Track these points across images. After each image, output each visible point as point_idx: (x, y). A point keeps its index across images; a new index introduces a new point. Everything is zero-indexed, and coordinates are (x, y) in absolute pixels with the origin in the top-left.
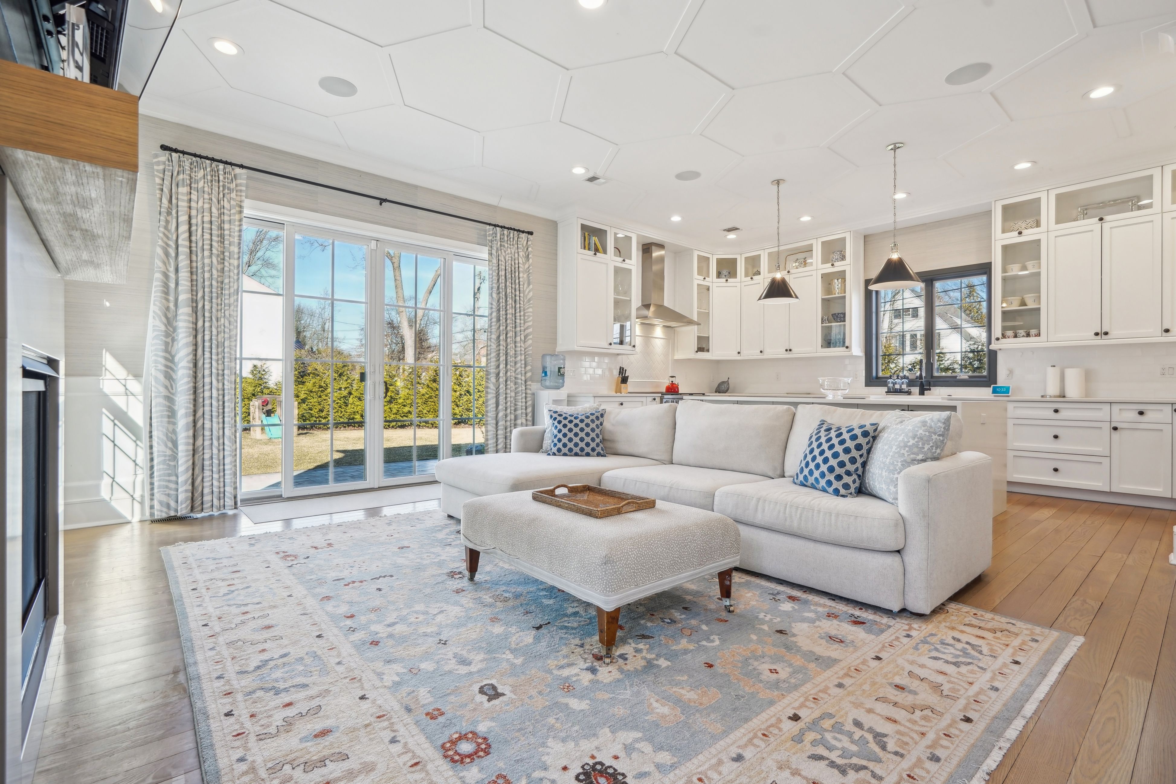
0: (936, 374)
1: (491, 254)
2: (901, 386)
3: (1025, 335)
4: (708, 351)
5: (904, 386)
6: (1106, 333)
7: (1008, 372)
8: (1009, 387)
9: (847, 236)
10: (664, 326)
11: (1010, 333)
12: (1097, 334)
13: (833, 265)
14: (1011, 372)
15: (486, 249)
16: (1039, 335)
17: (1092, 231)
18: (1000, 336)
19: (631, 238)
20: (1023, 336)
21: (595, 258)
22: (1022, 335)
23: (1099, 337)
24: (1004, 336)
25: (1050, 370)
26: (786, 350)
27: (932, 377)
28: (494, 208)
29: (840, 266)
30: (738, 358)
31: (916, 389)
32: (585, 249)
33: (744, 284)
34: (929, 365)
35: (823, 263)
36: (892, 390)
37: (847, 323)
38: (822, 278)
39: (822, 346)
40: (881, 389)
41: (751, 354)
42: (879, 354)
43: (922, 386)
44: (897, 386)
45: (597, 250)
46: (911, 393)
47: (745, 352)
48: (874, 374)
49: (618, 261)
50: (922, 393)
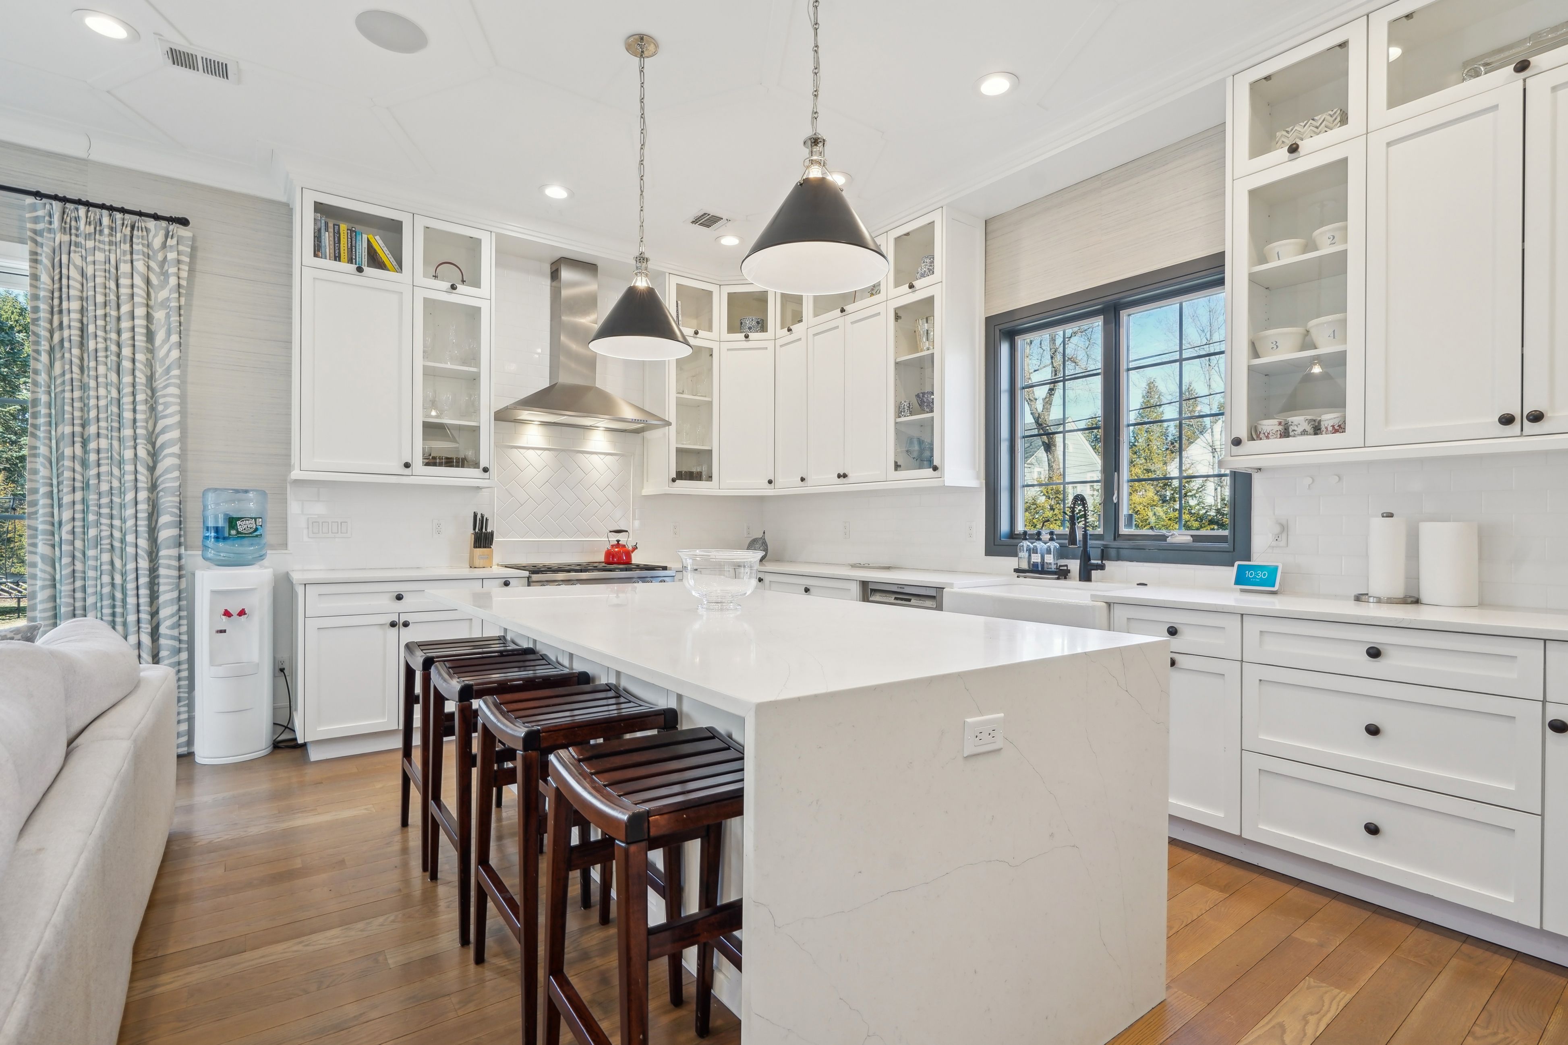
0: (1124, 530)
1: (34, 260)
2: (1043, 558)
3: (1309, 428)
5: (1049, 559)
6: (1537, 417)
7: (1277, 529)
8: (1276, 568)
9: (936, 217)
10: (545, 424)
11: (1270, 425)
12: (1507, 420)
13: (911, 286)
14: (1284, 528)
15: (25, 250)
16: (1340, 429)
17: (1495, 107)
18: (1243, 434)
19: (478, 242)
20: (1304, 433)
21: (358, 279)
22: (1299, 430)
23: (1515, 428)
24: (1255, 434)
25: (1378, 524)
26: (839, 476)
27: (1117, 536)
28: (82, 163)
29: (925, 287)
30: (769, 491)
31: (1074, 565)
32: (337, 258)
33: (779, 342)
34: (1110, 508)
35: (897, 284)
36: (1025, 565)
37: (936, 414)
38: (897, 317)
39: (897, 467)
40: (1011, 563)
41: (788, 484)
42: (1019, 483)
43: (1085, 558)
44: (1036, 558)
45: (375, 261)
46: (1062, 574)
47: (780, 481)
48: (1004, 527)
49: (439, 290)
50: (1085, 576)
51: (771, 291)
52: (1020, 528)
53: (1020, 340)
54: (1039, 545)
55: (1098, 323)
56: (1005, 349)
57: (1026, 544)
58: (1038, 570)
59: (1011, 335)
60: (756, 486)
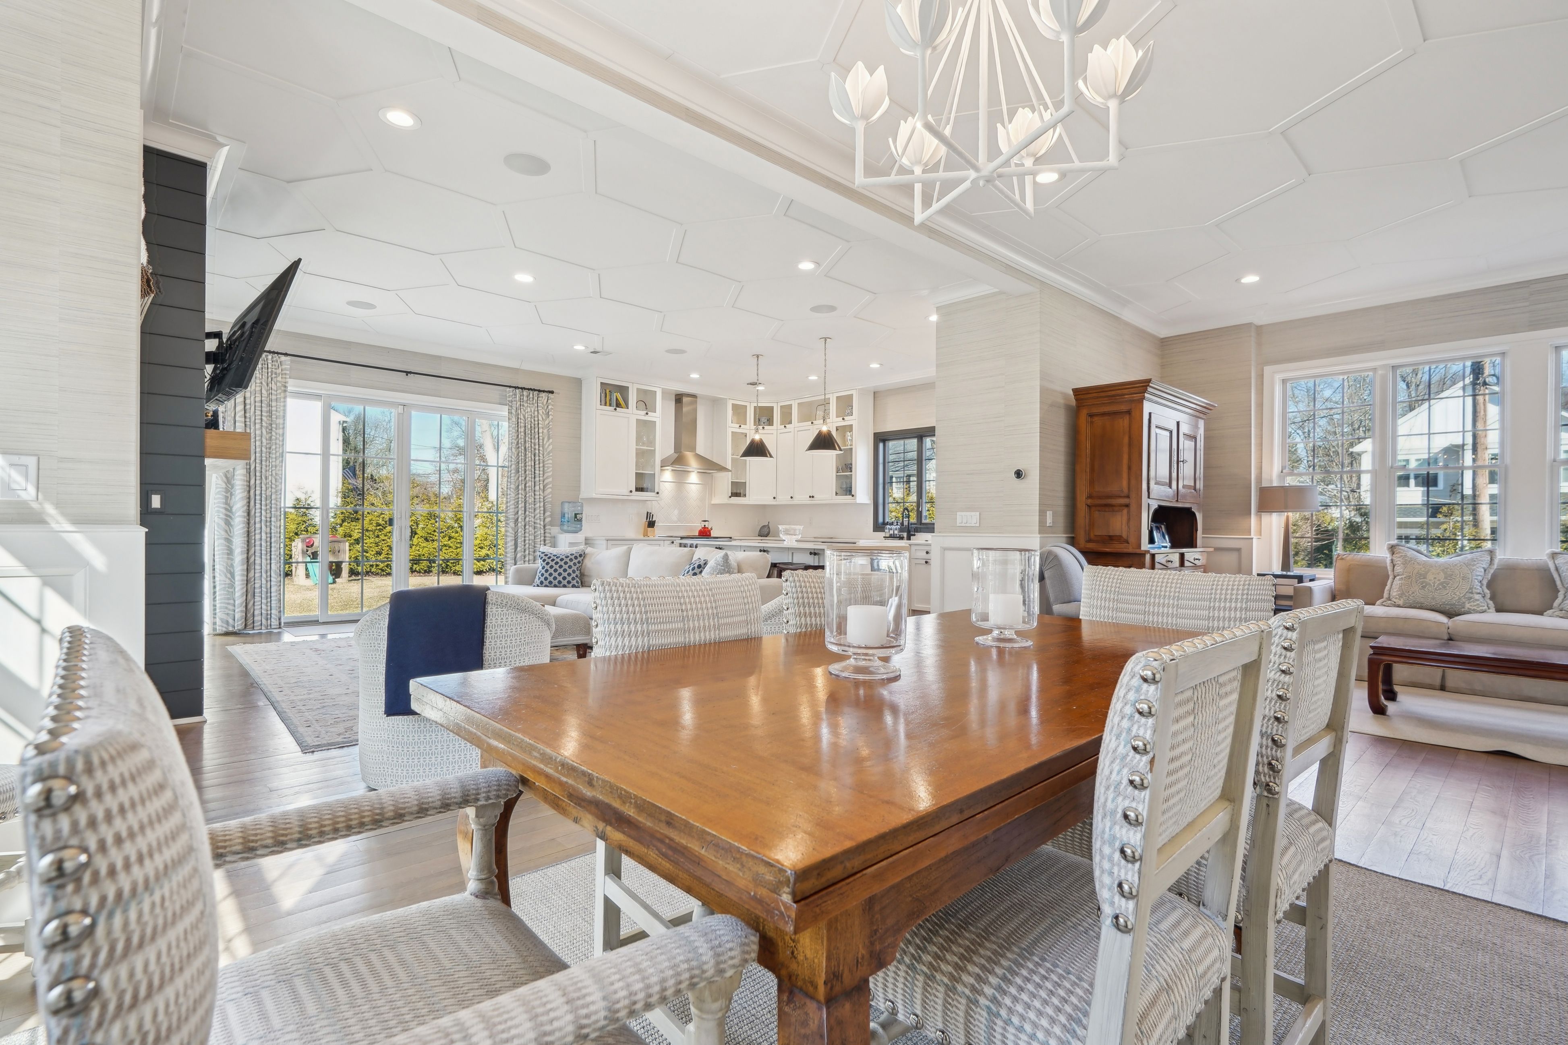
0: (924, 521)
1: (510, 413)
2: (894, 532)
4: (745, 495)
5: (896, 532)
9: (855, 392)
13: (843, 419)
15: (506, 408)
19: (655, 392)
21: (615, 413)
26: (810, 497)
27: (921, 523)
28: (516, 371)
29: (849, 420)
30: (774, 502)
31: (905, 535)
32: (606, 405)
33: (779, 431)
34: (919, 514)
35: (837, 417)
36: (888, 535)
37: (853, 473)
38: (837, 430)
39: (836, 494)
40: (882, 534)
41: (783, 499)
42: (887, 502)
43: (909, 532)
44: (891, 532)
45: (618, 405)
46: (901, 538)
47: (779, 497)
48: (881, 520)
49: (641, 415)
50: (909, 538)
51: (775, 405)
52: (887, 520)
53: (887, 443)
54: (893, 527)
55: (915, 441)
56: (881, 445)
57: (888, 526)
58: (892, 537)
59: (884, 441)
60: (767, 500)
